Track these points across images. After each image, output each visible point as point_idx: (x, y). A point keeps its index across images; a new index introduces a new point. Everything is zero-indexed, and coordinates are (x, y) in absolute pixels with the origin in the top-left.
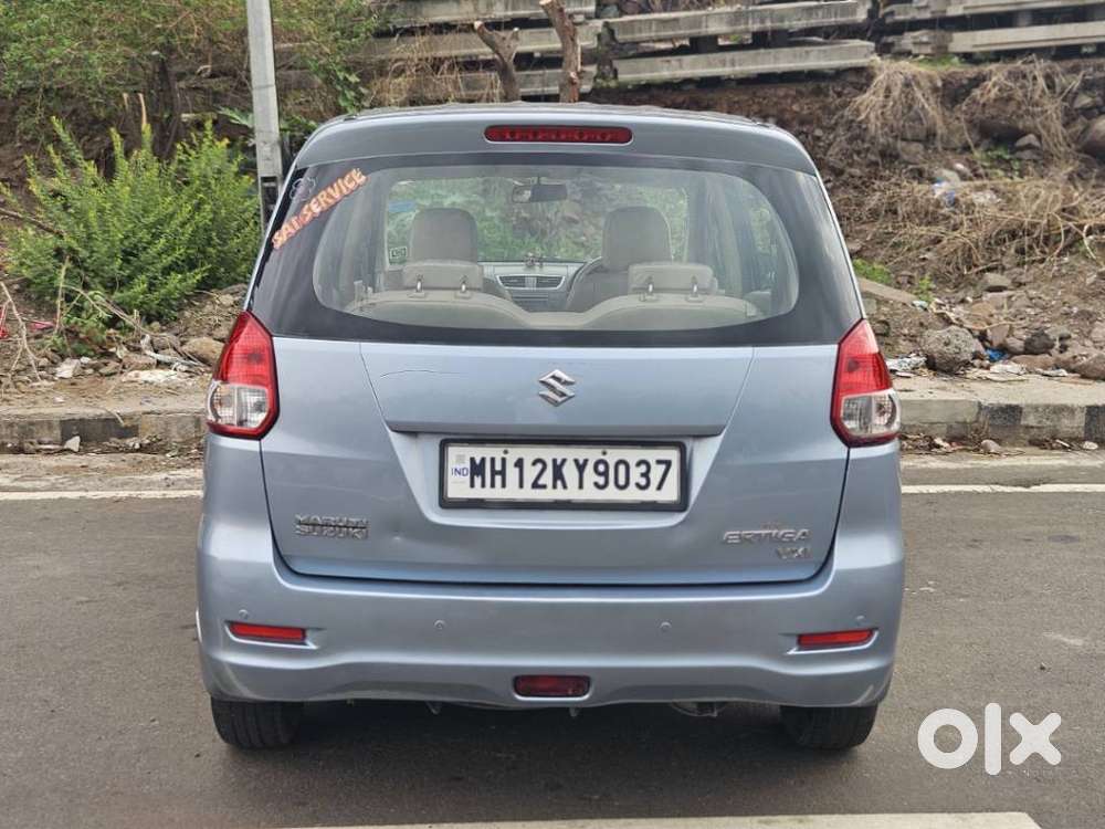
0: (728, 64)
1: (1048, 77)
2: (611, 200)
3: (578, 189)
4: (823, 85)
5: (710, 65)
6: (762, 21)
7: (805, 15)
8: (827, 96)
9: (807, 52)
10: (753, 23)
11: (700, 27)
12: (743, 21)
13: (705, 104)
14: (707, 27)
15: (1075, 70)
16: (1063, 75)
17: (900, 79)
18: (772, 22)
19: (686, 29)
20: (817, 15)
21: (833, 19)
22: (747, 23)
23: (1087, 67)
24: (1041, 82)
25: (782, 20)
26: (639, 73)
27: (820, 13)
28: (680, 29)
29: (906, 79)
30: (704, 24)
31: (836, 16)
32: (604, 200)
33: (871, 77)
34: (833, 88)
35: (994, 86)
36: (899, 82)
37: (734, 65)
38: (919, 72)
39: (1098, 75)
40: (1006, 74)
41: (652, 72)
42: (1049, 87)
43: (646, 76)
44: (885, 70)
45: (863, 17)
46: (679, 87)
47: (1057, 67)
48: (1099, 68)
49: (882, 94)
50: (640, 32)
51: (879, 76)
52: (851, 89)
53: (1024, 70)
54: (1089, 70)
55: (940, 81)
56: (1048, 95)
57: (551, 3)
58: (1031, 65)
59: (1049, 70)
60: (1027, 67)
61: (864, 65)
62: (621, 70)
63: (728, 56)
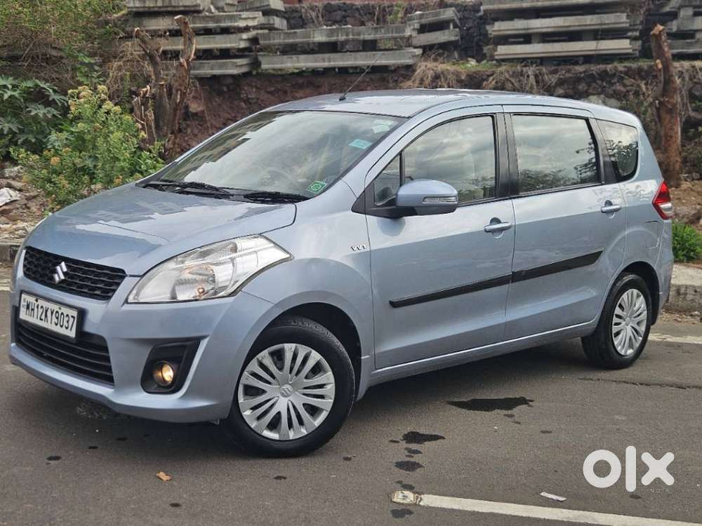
0: (327, 61)
1: (536, 76)
4: (385, 75)
5: (316, 61)
6: (347, 35)
7: (373, 33)
8: (388, 82)
10: (342, 36)
11: (309, 37)
12: (335, 34)
14: (314, 37)
15: (555, 72)
16: (547, 75)
17: (431, 73)
18: (353, 35)
19: (301, 38)
20: (381, 31)
21: (391, 35)
22: (338, 36)
23: (562, 69)
24: (532, 79)
25: (359, 34)
26: (274, 64)
27: (383, 31)
28: (298, 38)
29: (436, 73)
30: (312, 36)
31: (392, 33)
33: (414, 71)
34: (392, 77)
35: (493, 79)
36: (429, 76)
37: (330, 61)
38: (447, 70)
39: (568, 75)
40: (511, 73)
41: (282, 64)
42: (537, 82)
43: (278, 66)
44: (423, 67)
45: (409, 34)
46: (301, 73)
47: (544, 70)
48: (569, 71)
49: (417, 82)
50: (274, 39)
51: (419, 71)
52: (401, 78)
53: (522, 71)
54: (563, 73)
55: (465, 75)
56: (535, 87)
57: (180, 18)
58: (528, 68)
59: (537, 72)
60: (524, 69)
61: (410, 64)
62: (263, 62)
63: (327, 56)
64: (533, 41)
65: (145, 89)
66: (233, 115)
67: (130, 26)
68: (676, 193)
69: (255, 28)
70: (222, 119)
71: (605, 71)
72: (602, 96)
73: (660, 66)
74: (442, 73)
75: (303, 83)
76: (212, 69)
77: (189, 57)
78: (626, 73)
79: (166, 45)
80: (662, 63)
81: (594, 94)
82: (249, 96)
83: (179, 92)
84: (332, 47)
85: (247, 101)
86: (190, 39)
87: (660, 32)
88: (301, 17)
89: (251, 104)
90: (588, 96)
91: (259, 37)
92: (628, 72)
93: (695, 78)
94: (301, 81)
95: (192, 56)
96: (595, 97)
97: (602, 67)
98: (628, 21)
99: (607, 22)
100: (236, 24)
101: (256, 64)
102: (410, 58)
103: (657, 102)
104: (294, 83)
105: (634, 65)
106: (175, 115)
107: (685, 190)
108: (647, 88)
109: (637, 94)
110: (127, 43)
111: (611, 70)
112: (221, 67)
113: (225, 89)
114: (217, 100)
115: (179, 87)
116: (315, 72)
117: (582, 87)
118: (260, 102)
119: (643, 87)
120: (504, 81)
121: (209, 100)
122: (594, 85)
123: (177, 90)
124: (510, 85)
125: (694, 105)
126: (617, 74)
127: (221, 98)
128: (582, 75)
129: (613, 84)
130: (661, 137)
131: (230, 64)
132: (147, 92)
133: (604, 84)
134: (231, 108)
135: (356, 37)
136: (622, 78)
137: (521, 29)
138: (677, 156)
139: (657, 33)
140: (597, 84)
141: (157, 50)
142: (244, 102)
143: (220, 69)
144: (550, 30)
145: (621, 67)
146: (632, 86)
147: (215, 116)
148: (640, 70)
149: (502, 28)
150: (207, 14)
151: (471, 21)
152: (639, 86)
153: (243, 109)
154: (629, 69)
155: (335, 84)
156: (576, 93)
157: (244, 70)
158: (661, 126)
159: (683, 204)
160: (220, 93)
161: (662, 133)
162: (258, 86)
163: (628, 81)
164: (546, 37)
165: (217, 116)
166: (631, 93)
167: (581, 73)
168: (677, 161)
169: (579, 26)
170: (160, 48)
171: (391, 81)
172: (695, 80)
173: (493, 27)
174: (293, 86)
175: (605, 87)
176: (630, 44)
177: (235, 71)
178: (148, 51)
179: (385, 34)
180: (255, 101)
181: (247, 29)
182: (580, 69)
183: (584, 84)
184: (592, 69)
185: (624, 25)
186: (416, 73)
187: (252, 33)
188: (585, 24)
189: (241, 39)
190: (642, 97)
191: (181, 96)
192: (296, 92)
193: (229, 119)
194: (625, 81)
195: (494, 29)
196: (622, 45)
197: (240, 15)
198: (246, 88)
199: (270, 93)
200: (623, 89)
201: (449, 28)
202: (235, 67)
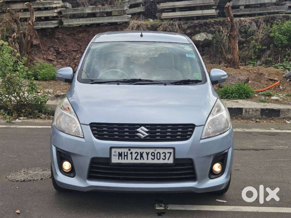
0: (91, 21)
1: (179, 25)
2: (64, 55)
3: (55, 52)
4: (117, 26)
5: (87, 21)
6: (100, 10)
7: (111, 8)
9: (112, 18)
10: (98, 10)
11: (84, 11)
13: (87, 31)
14: (86, 11)
15: (186, 23)
16: (183, 25)
17: (136, 25)
18: (102, 10)
21: (118, 9)
22: (96, 10)
23: (189, 22)
24: (177, 26)
25: (105, 9)
26: (69, 23)
27: (115, 8)
28: (79, 11)
29: (138, 25)
30: (85, 10)
32: (62, 55)
33: (129, 24)
34: (120, 27)
35: (162, 27)
36: (135, 26)
37: (93, 21)
38: (143, 23)
39: (192, 24)
40: (168, 24)
41: (72, 22)
42: (179, 28)
43: (71, 23)
44: (132, 23)
45: (126, 9)
46: (81, 26)
47: (182, 22)
48: (192, 23)
49: (131, 29)
50: (68, 12)
51: (131, 24)
52: (124, 28)
53: (173, 23)
54: (190, 23)
55: (150, 25)
56: (179, 30)
57: (28, 3)
58: (175, 22)
59: (179, 23)
60: (174, 22)
61: (127, 21)
62: (64, 22)
63: (92, 19)
64: (176, 11)
65: (14, 35)
66: (52, 45)
67: (4, 8)
68: (239, 71)
69: (59, 7)
70: (47, 47)
71: (206, 23)
72: (206, 33)
73: (229, 20)
74: (141, 25)
75: (82, 31)
76: (42, 26)
77: (33, 20)
78: (215, 23)
79: (21, 15)
80: (230, 18)
81: (202, 32)
82: (59, 37)
83: (29, 36)
84: (93, 15)
85: (58, 39)
86: (33, 13)
87: (229, 6)
88: (77, 3)
89: (60, 40)
90: (200, 33)
91: (62, 11)
92: (216, 23)
93: (241, 24)
94: (81, 30)
95: (34, 20)
96: (203, 33)
97: (205, 21)
98: (214, 2)
99: (206, 2)
100: (52, 6)
101: (61, 23)
102: (127, 19)
103: (228, 34)
104: (78, 30)
105: (217, 20)
106: (28, 46)
107: (242, 70)
108: (223, 29)
109: (219, 31)
110: (3, 15)
111: (208, 22)
112: (46, 24)
113: (48, 34)
114: (44, 38)
115: (29, 34)
116: (86, 26)
117: (197, 29)
118: (64, 39)
119: (222, 28)
120: (166, 28)
121: (41, 39)
122: (202, 28)
123: (28, 35)
124: (169, 29)
125: (241, 35)
126: (211, 23)
127: (47, 38)
128: (197, 24)
129: (209, 28)
130: (231, 49)
131: (50, 23)
132: (15, 35)
133: (206, 28)
134: (51, 42)
135: (104, 10)
136: (213, 25)
137: (172, 6)
138: (237, 56)
139: (227, 6)
140: (203, 28)
141: (18, 18)
142: (57, 39)
143: (45, 25)
144: (183, 6)
145: (212, 20)
146: (217, 28)
147: (44, 46)
148: (220, 22)
149: (164, 6)
150: (39, 2)
151: (148, 3)
152: (219, 28)
153: (56, 42)
154: (216, 21)
155: (95, 31)
156: (195, 32)
157: (56, 25)
158: (231, 44)
159: (242, 75)
160: (46, 36)
161: (231, 47)
162: (63, 32)
163: (216, 26)
164: (182, 9)
165: (45, 46)
166: (217, 31)
167: (197, 23)
168: (237, 58)
169: (195, 4)
170: (19, 17)
171: (119, 29)
172: (241, 25)
173: (160, 5)
174: (77, 32)
175: (206, 29)
176: (215, 11)
177: (52, 26)
178: (14, 18)
179: (116, 9)
180: (61, 38)
181: (56, 8)
182: (196, 22)
183: (198, 28)
184: (201, 22)
185: (213, 4)
186: (130, 25)
187: (59, 10)
188: (197, 3)
189: (55, 12)
190: (221, 33)
191: (30, 37)
192: (79, 34)
193: (51, 47)
194: (214, 27)
195: (161, 6)
196: (212, 12)
197: (53, 2)
198: (57, 33)
199: (68, 35)
200: (214, 30)
201: (140, 6)
202: (52, 24)
